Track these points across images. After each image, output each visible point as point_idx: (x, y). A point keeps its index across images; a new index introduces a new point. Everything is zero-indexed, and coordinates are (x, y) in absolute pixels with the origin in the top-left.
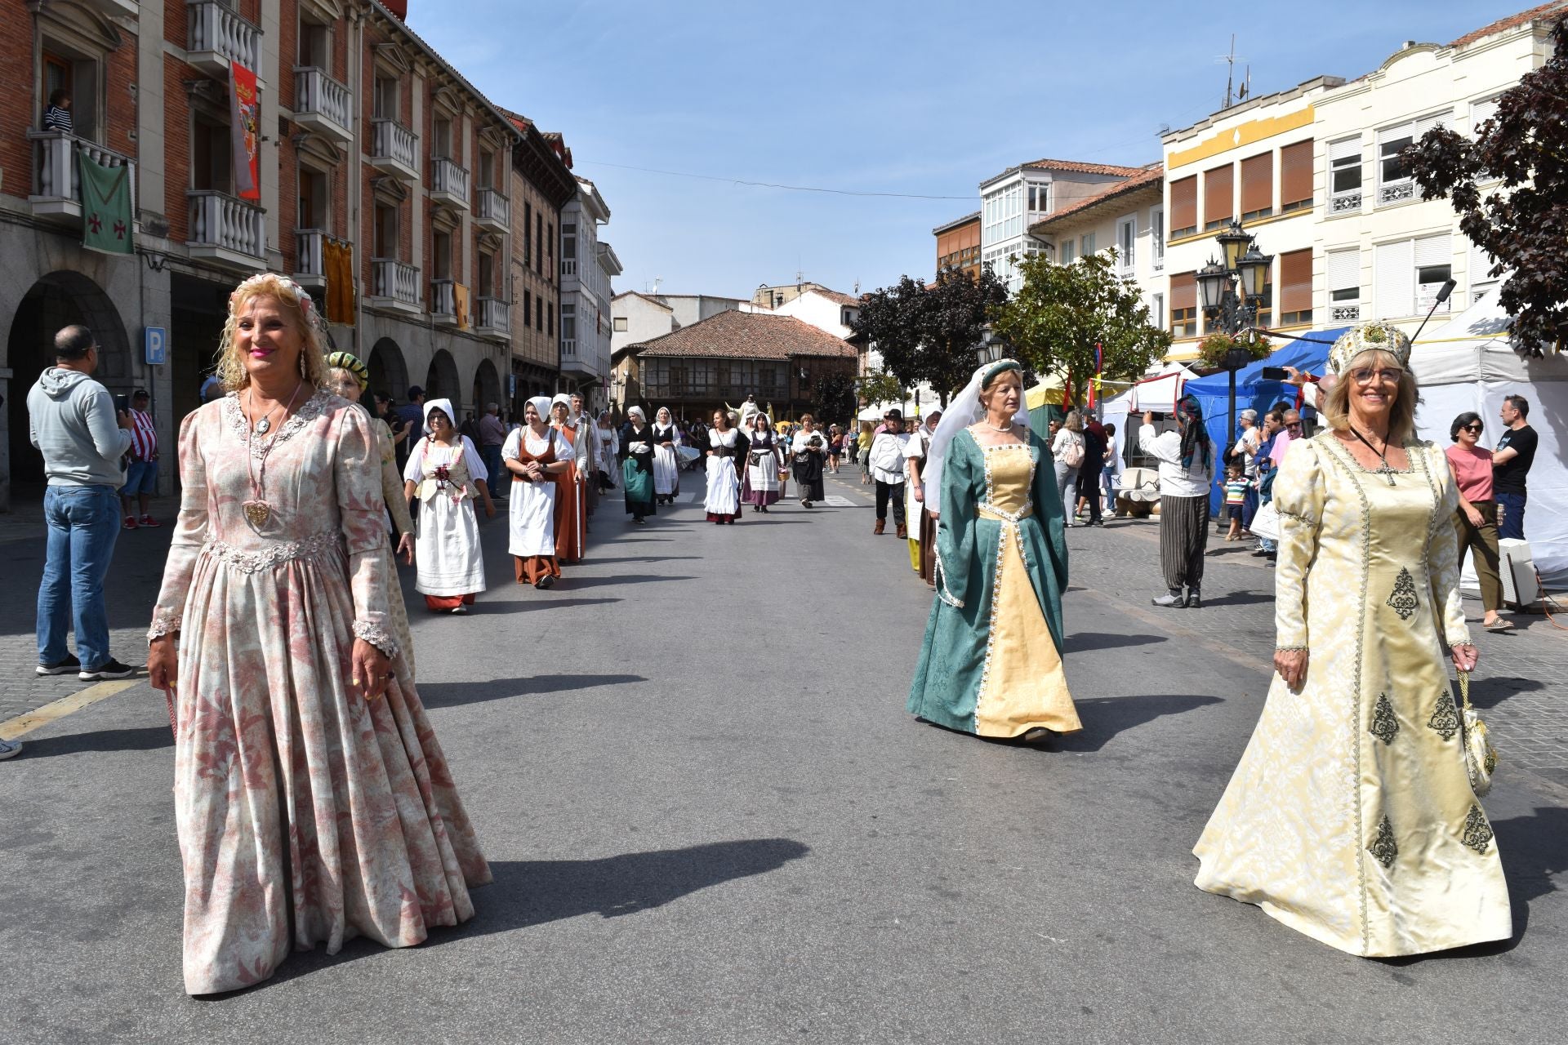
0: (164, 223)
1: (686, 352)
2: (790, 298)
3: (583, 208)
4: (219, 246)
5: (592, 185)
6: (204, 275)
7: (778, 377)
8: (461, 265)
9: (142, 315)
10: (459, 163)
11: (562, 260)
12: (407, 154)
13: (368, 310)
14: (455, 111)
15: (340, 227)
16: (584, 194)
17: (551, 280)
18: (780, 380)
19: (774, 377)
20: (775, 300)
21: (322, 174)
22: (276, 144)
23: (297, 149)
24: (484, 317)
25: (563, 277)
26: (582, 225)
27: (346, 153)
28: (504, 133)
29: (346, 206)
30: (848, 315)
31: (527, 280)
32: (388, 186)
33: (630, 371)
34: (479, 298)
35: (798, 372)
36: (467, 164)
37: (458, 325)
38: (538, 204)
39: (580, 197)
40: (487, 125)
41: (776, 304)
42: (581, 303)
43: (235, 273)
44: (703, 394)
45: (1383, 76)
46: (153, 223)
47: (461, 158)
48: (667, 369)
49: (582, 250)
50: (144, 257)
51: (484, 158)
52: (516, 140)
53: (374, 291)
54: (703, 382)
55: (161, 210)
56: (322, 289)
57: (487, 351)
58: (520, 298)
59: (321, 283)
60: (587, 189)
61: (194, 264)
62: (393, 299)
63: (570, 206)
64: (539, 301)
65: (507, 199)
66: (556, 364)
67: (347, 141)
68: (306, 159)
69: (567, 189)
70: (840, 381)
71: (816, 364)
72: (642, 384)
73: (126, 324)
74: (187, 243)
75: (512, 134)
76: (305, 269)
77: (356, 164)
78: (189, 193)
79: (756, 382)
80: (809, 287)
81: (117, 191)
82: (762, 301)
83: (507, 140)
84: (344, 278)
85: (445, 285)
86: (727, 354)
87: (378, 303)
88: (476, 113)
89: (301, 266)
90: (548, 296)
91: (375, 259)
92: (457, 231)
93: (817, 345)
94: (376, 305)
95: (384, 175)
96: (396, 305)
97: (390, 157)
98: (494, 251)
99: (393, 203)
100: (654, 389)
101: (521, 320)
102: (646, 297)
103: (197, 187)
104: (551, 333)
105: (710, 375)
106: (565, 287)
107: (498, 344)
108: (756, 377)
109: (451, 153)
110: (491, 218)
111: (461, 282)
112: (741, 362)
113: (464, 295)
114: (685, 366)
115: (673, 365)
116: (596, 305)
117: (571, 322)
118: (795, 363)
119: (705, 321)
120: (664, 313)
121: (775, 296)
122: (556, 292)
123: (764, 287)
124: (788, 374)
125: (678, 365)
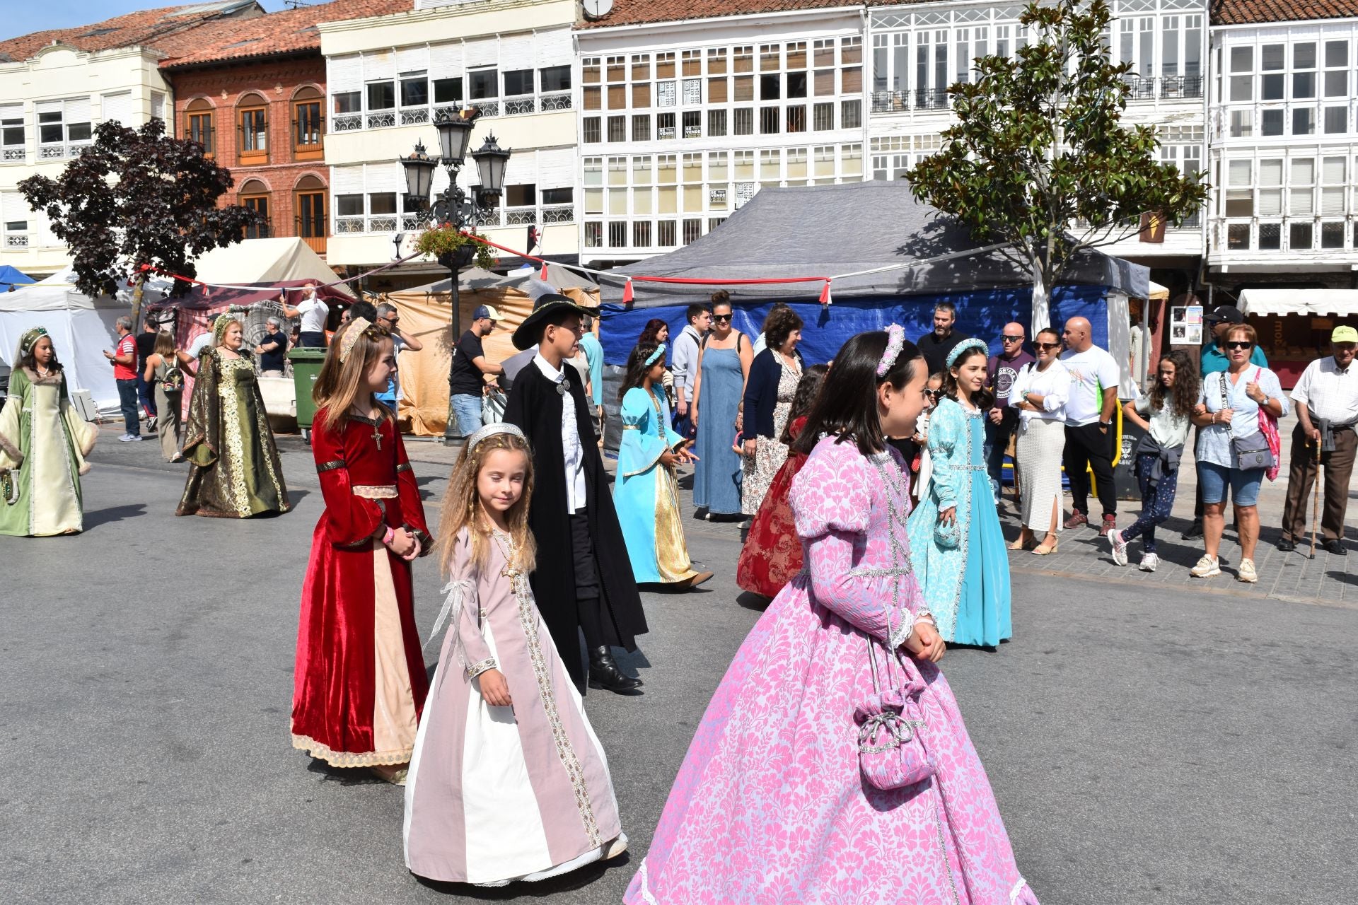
45: (38, 62)
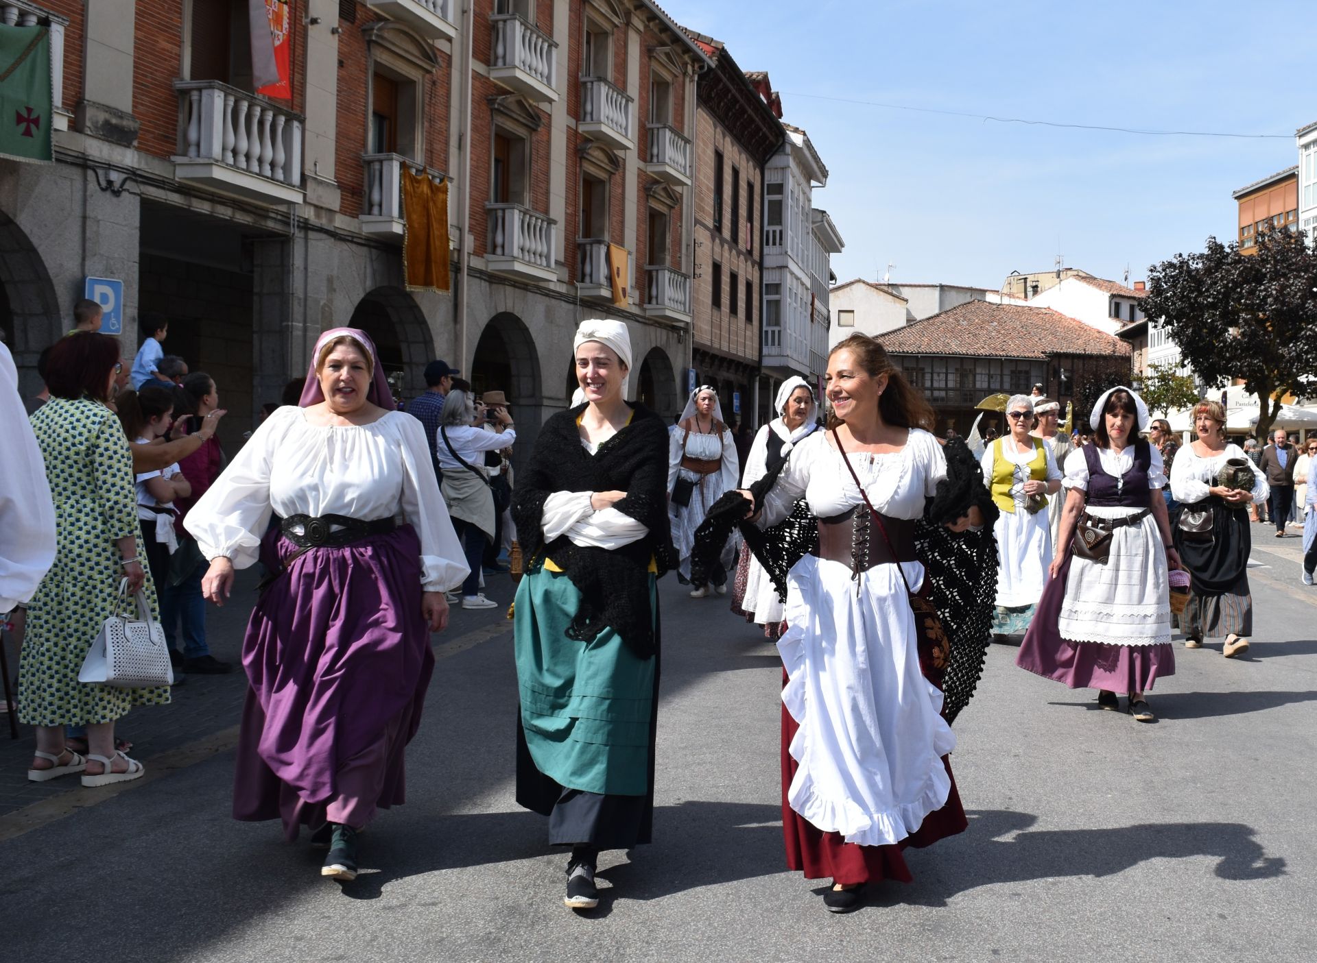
0: (127, 123)
1: (923, 349)
2: (1047, 286)
3: (792, 163)
4: (222, 163)
5: (804, 134)
6: (203, 207)
8: (622, 222)
9: (84, 259)
10: (620, 87)
11: (766, 228)
12: (542, 66)
13: (475, 273)
14: (616, 21)
15: (437, 156)
16: (793, 145)
17: (750, 252)
21: (412, 83)
22: (334, 31)
23: (370, 43)
24: (654, 292)
25: (766, 249)
26: (790, 184)
27: (450, 57)
28: (686, 58)
29: (448, 130)
30: (1117, 305)
31: (717, 249)
32: (515, 107)
34: (648, 267)
35: (1057, 374)
36: (633, 89)
37: (613, 300)
38: (733, 155)
39: (788, 149)
40: (663, 44)
41: (1030, 293)
42: (789, 281)
43: (256, 207)
44: (942, 399)
46: (107, 123)
47: (625, 83)
49: (791, 215)
50: (90, 173)
51: (657, 89)
52: (701, 68)
53: (489, 248)
54: (943, 385)
55: (126, 105)
56: (400, 237)
57: (658, 338)
58: (706, 272)
59: (397, 228)
60: (797, 139)
61: (182, 189)
62: (514, 259)
63: (777, 161)
64: (734, 277)
65: (687, 141)
66: (756, 358)
67: (449, 39)
68: (384, 58)
69: (771, 138)
71: (1080, 364)
73: (51, 273)
74: (173, 158)
75: (697, 59)
76: (376, 210)
77: (464, 72)
78: (179, 85)
79: (1007, 386)
80: (1070, 273)
81: (27, 62)
82: (1014, 290)
83: (690, 68)
84: (435, 225)
85: (595, 247)
86: (971, 352)
87: (494, 264)
88: (646, 27)
89: (371, 205)
90: (746, 271)
91: (491, 204)
92: (617, 177)
93: (1080, 342)
94: (492, 267)
95: (506, 92)
96: (518, 267)
97: (515, 67)
98: (671, 208)
99: (521, 132)
101: (708, 300)
102: (877, 287)
103: (194, 76)
104: (749, 318)
105: (951, 377)
106: (768, 262)
107: (673, 328)
109: (610, 75)
110: (664, 163)
111: (621, 243)
112: (988, 361)
113: (625, 261)
114: (921, 366)
115: (907, 364)
116: (809, 286)
117: (776, 306)
118: (1055, 362)
119: (946, 312)
120: (898, 305)
121: (1029, 284)
122: (756, 267)
123: (1016, 274)
124: (1045, 376)
125: (913, 364)
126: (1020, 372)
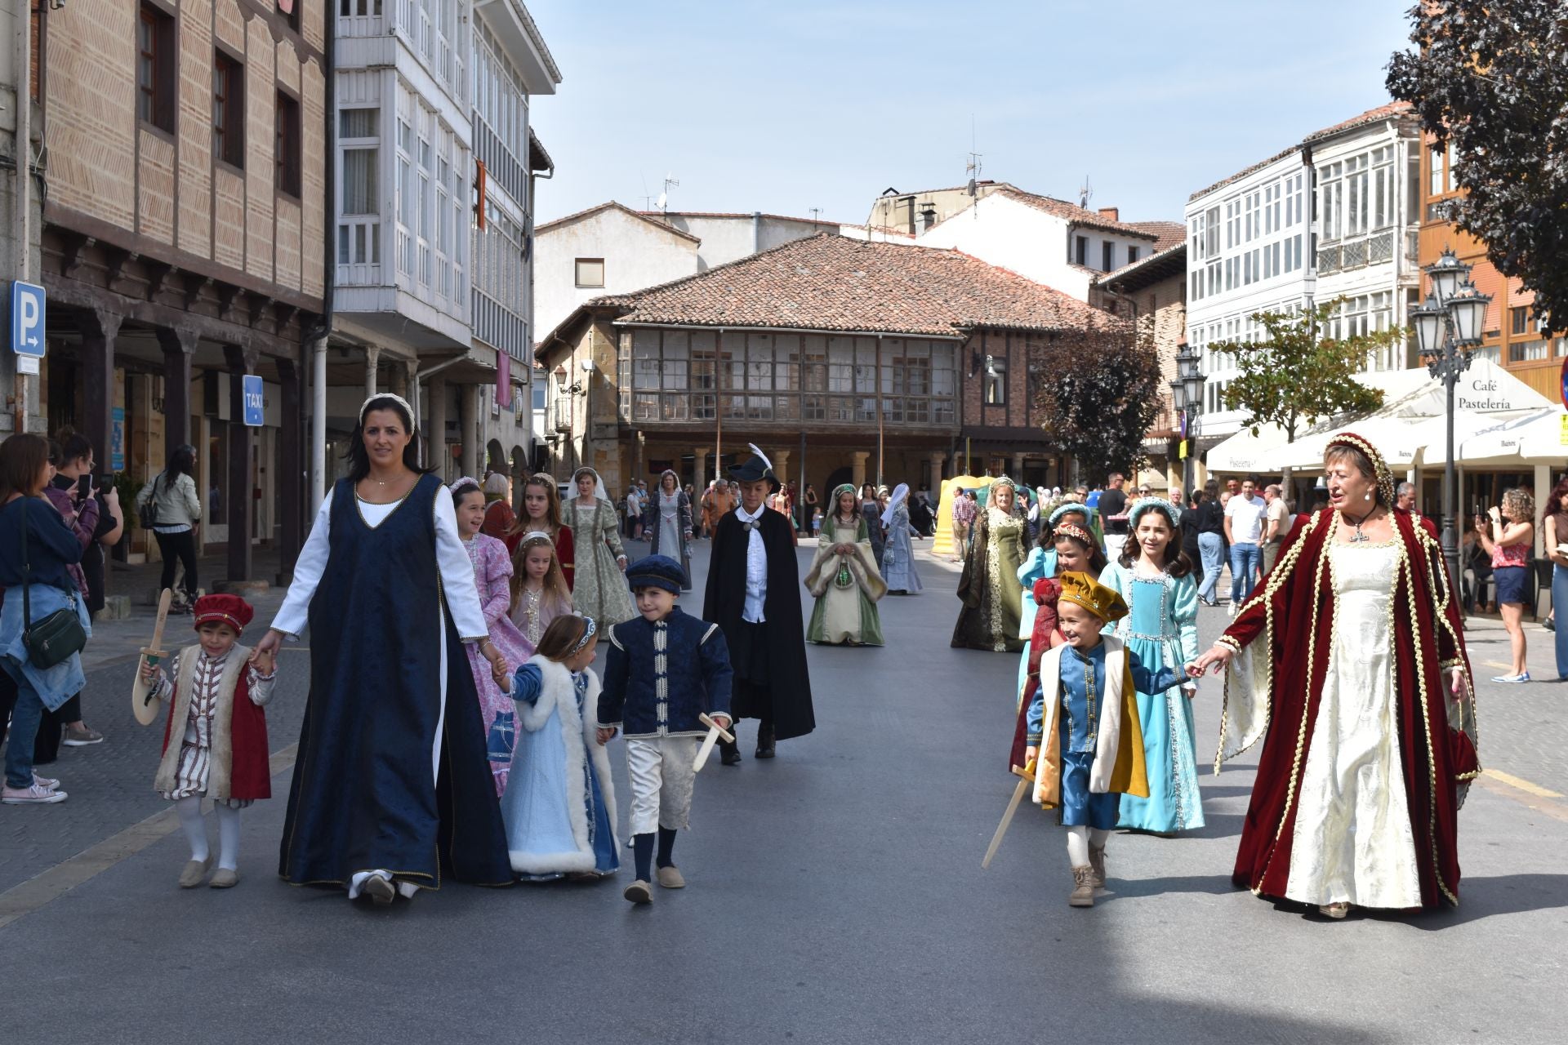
1: (728, 316)
2: (948, 213)
7: (937, 376)
18: (941, 382)
19: (926, 375)
20: (919, 217)
25: (341, 25)
30: (1082, 242)
33: (597, 359)
35: (978, 364)
41: (920, 225)
42: (399, 105)
44: (766, 413)
48: (685, 355)
54: (766, 385)
64: (229, 66)
66: (319, 294)
70: (1116, 371)
71: (1019, 347)
72: (626, 389)
79: (887, 387)
80: (989, 189)
82: (891, 222)
86: (820, 322)
90: (274, 63)
100: (652, 400)
101: (119, 98)
102: (646, 218)
105: (781, 370)
106: (345, 55)
108: (887, 374)
112: (853, 339)
114: (725, 349)
115: (697, 346)
116: (468, 141)
117: (367, 162)
118: (976, 344)
119: (770, 253)
120: (683, 250)
121: (917, 208)
122: (313, 66)
123: (891, 193)
124: (958, 368)
125: (708, 347)
126: (912, 361)
